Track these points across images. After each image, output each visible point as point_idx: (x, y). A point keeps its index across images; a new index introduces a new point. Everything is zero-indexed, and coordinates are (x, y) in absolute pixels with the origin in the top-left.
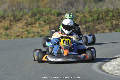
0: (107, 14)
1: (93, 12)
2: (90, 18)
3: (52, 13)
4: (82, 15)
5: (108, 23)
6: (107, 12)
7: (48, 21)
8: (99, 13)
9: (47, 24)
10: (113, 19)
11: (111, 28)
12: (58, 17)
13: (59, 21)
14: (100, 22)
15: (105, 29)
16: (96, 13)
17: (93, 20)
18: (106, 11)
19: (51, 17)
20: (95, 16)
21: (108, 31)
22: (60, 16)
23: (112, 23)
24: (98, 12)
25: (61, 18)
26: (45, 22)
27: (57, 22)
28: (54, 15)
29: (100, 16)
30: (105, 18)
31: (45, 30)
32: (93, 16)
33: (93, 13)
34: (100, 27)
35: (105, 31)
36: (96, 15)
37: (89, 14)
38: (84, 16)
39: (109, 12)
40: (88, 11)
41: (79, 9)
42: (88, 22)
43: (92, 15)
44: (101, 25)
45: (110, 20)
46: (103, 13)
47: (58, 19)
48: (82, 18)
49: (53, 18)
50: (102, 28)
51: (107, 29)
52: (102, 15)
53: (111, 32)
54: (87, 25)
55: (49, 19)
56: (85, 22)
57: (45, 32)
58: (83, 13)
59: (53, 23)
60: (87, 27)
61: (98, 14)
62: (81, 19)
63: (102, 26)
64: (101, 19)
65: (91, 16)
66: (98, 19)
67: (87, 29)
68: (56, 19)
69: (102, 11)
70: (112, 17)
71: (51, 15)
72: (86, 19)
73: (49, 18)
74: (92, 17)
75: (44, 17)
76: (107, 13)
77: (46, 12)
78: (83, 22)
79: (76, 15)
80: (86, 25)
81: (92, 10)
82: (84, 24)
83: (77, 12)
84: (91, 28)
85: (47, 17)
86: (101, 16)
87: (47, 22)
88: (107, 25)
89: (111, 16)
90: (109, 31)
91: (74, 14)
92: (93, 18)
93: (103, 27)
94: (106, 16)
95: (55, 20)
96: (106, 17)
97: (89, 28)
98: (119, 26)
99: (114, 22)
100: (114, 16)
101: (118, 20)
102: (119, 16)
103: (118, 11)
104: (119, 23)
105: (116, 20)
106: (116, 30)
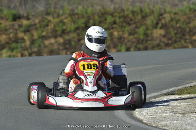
1: (78, 14)
2: (71, 25)
3: (3, 15)
4: (57, 20)
6: (104, 14)
8: (89, 17)
10: (113, 28)
11: (110, 44)
12: (14, 23)
13: (16, 30)
16: (83, 16)
17: (77, 29)
18: (100, 14)
19: (2, 21)
20: (81, 22)
22: (18, 20)
23: (111, 35)
24: (86, 15)
25: (20, 23)
27: (11, 31)
28: (7, 19)
29: (89, 23)
30: (100, 25)
32: (78, 22)
33: (77, 16)
36: (83, 20)
37: (69, 19)
38: (61, 22)
39: (106, 16)
40: (68, 12)
42: (68, 33)
43: (74, 19)
45: (108, 29)
46: (96, 17)
47: (13, 25)
48: (58, 24)
49: (5, 24)
52: (94, 20)
54: (67, 37)
56: (63, 32)
58: (58, 16)
59: (4, 34)
60: (67, 42)
61: (85, 19)
62: (55, 26)
65: (74, 22)
66: (87, 27)
67: (67, 44)
68: (10, 25)
69: (94, 13)
70: (112, 25)
71: (2, 18)
72: (64, 28)
74: (75, 24)
76: (103, 16)
78: (59, 32)
79: (46, 19)
80: (64, 38)
81: (76, 11)
82: (61, 36)
83: (48, 14)
84: (73, 43)
86: (91, 22)
89: (110, 23)
91: (43, 18)
92: (77, 26)
94: (100, 22)
95: (8, 28)
96: (102, 24)
97: (70, 44)
98: (124, 40)
99: (115, 33)
100: (115, 23)
101: (123, 29)
102: (125, 22)
103: (122, 14)
104: (126, 35)
105: (120, 30)
106: (119, 48)
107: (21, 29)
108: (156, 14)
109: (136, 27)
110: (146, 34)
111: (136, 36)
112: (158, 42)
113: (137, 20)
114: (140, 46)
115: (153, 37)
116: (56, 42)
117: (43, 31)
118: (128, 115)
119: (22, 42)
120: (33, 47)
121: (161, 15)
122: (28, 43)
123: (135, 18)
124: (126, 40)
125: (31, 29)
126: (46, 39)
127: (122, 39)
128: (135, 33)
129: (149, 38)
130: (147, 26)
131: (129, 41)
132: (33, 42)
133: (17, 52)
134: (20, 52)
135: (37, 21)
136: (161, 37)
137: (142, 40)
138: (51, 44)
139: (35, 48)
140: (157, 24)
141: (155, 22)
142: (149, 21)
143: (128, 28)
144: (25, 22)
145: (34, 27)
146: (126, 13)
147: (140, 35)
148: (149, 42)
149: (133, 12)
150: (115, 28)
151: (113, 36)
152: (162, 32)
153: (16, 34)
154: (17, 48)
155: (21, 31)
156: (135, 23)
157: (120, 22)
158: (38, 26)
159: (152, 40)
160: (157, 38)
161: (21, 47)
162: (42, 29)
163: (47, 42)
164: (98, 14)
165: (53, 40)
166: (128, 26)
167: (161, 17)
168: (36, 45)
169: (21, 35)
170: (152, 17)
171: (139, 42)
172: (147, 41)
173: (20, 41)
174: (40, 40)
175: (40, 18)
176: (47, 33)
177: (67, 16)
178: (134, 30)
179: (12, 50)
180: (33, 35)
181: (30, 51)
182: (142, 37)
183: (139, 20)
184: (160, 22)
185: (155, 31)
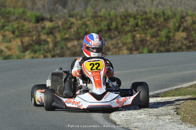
0: (126, 21)
1: (101, 17)
2: (94, 27)
3: (26, 17)
4: (80, 22)
5: (126, 37)
6: (126, 17)
7: (19, 31)
8: (111, 19)
9: (18, 36)
10: (135, 31)
11: (132, 47)
12: (37, 25)
13: (39, 32)
14: (113, 35)
15: (120, 47)
16: (106, 19)
17: (100, 31)
18: (123, 17)
19: (25, 23)
20: (104, 25)
21: (125, 52)
22: (41, 22)
23: (134, 37)
24: (108, 17)
25: (43, 25)
26: (13, 32)
27: (34, 33)
28: (30, 21)
29: (111, 25)
30: (122, 28)
31: (13, 47)
32: (100, 25)
33: (99, 19)
34: (113, 45)
35: (121, 52)
36: (105, 23)
37: (92, 21)
38: (85, 24)
39: (128, 18)
40: (91, 14)
41: (75, 12)
43: (97, 21)
44: (114, 41)
45: (131, 31)
46: (119, 20)
47: (36, 27)
48: (81, 27)
49: (28, 25)
50: (116, 46)
51: (125, 48)
52: (117, 23)
53: (131, 53)
55: (20, 28)
57: (13, 51)
58: (82, 18)
59: (27, 36)
61: (108, 21)
62: (78, 29)
63: (116, 43)
64: (115, 31)
65: (97, 24)
66: (109, 30)
68: (33, 27)
69: (117, 16)
70: (135, 27)
71: (25, 20)
72: (87, 30)
73: (20, 25)
74: (98, 26)
75: (12, 23)
76: (126, 19)
77: (16, 15)
78: (82, 34)
79: (69, 21)
81: (99, 14)
83: (71, 16)
85: (18, 24)
86: (114, 24)
87: (17, 33)
88: (124, 41)
89: (132, 25)
90: (129, 52)
91: (66, 20)
92: (99, 28)
93: (118, 44)
94: (123, 25)
95: (31, 30)
96: (124, 27)
98: (146, 43)
99: (138, 36)
100: (137, 25)
101: (145, 32)
102: (147, 24)
103: (145, 16)
104: (148, 38)
105: (142, 32)
106: (141, 50)
107: (44, 31)
108: (178, 17)
109: (159, 30)
110: (168, 37)
111: (158, 38)
112: (179, 44)
113: (159, 23)
114: (162, 49)
115: (175, 40)
116: (78, 44)
117: (65, 34)
118: (104, 116)
119: (45, 44)
120: (56, 49)
121: (183, 17)
122: (51, 45)
123: (158, 21)
124: (148, 43)
125: (54, 31)
126: (69, 41)
127: (145, 42)
128: (158, 36)
129: (171, 41)
130: (169, 28)
131: (151, 43)
132: (56, 44)
133: (40, 54)
134: (43, 54)
135: (60, 23)
136: (183, 40)
137: (165, 43)
138: (74, 46)
139: (57, 50)
140: (179, 27)
141: (177, 25)
142: (171, 24)
143: (150, 31)
144: (48, 24)
145: (57, 29)
146: (149, 15)
147: (162, 37)
148: (171, 45)
149: (156, 15)
150: (137, 30)
151: (136, 39)
152: (184, 35)
153: (39, 36)
154: (40, 50)
155: (44, 34)
156: (158, 25)
157: (142, 25)
158: (61, 28)
159: (173, 43)
160: (179, 41)
161: (44, 50)
162: (65, 31)
163: (70, 45)
164: (121, 16)
165: (76, 43)
166: (150, 28)
167: (183, 20)
168: (59, 47)
169: (44, 37)
170: (174, 20)
171: (161, 44)
172: (169, 43)
173: (42, 43)
174: (63, 42)
175: (63, 20)
176: (70, 35)
177: (89, 18)
178: (157, 32)
179: (35, 52)
180: (56, 38)
181: (52, 53)
182: (164, 39)
183: (161, 22)
184: (182, 25)
185: (177, 33)
